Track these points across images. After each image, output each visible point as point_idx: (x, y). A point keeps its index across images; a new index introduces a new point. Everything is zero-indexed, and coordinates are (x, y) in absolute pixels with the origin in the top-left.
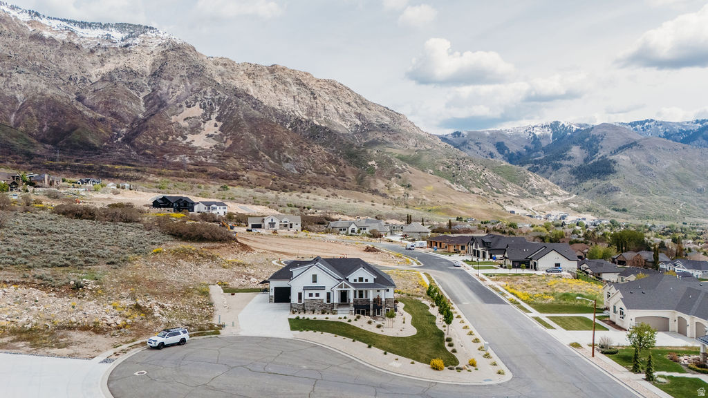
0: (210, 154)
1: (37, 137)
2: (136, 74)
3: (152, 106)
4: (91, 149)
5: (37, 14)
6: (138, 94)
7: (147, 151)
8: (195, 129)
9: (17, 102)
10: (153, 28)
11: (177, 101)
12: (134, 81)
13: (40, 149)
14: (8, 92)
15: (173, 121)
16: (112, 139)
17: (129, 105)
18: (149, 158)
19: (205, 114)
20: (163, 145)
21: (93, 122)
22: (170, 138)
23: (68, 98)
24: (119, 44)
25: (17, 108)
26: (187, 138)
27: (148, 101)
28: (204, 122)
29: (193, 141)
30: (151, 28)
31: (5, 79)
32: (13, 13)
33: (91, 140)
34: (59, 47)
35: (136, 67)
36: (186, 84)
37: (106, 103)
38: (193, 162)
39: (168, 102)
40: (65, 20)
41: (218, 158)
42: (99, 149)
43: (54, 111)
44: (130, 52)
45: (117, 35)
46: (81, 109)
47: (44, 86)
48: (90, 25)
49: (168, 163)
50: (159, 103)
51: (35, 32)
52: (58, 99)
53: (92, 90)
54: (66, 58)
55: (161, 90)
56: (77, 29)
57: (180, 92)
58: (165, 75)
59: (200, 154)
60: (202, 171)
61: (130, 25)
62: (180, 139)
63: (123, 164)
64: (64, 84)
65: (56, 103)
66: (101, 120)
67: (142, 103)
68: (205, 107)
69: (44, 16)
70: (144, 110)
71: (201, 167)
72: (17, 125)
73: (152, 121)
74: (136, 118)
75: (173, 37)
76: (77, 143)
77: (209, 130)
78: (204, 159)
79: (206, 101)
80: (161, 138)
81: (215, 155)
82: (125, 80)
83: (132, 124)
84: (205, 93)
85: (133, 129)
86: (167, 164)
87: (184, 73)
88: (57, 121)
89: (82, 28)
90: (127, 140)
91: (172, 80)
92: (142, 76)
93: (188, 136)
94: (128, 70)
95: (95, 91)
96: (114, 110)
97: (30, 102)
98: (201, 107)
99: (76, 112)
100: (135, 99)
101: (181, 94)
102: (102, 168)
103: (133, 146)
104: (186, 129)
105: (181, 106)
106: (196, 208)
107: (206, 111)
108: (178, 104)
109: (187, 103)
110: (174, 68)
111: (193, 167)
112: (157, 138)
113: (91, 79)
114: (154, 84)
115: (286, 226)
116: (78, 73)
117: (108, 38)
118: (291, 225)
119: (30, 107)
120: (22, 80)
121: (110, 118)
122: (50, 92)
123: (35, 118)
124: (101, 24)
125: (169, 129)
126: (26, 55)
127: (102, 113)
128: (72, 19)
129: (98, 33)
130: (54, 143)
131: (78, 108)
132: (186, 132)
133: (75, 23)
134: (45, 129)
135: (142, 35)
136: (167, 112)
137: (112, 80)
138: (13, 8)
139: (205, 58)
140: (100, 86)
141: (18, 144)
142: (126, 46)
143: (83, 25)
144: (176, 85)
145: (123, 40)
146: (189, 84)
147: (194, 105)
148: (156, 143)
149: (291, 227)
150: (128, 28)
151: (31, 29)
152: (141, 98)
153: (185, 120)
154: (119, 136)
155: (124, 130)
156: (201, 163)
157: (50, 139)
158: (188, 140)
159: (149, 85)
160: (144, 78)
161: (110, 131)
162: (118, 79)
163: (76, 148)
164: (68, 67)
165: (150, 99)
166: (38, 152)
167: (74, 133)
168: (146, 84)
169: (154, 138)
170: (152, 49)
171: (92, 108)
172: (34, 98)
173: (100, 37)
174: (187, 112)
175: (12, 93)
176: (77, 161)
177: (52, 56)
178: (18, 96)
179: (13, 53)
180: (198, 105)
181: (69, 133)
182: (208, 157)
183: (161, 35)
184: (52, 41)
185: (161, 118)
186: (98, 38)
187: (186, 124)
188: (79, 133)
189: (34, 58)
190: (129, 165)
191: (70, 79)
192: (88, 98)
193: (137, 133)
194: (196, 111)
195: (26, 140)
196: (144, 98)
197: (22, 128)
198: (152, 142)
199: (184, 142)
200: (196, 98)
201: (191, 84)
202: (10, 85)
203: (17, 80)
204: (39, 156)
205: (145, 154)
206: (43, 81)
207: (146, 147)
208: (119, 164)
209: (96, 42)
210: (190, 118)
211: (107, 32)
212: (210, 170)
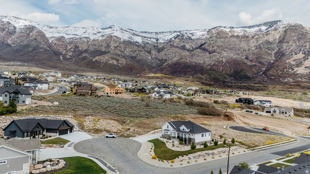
0: (304, 77)
1: (229, 75)
2: (271, 43)
3: (278, 57)
4: (248, 78)
5: (233, 28)
6: (272, 52)
7: (272, 77)
8: (299, 65)
9: (223, 62)
10: (280, 21)
11: (291, 52)
12: (270, 46)
13: (228, 80)
14: (220, 59)
15: (287, 62)
16: (258, 73)
17: (267, 57)
18: (272, 80)
19: (305, 57)
20: (281, 74)
21: (251, 67)
22: (285, 70)
23: (241, 58)
24: (264, 31)
25: (223, 64)
26: (294, 69)
27: (276, 54)
28: (304, 61)
29: (297, 71)
30: (279, 21)
31: (220, 54)
32: (225, 29)
33: (248, 74)
34: (240, 39)
35: (271, 40)
36: (296, 44)
37: (257, 58)
38: (294, 81)
39: (286, 54)
40: (243, 27)
41: (309, 78)
42: (251, 78)
43: (235, 64)
44: (269, 34)
45: (264, 28)
46: (246, 62)
47: (233, 55)
48: (253, 27)
49: (281, 82)
50: (281, 55)
51: (232, 34)
52: (237, 59)
53: (252, 53)
54: (242, 43)
55: (283, 48)
56: (247, 29)
57: (293, 48)
58: (285, 41)
59: (299, 77)
60: (298, 86)
61: (270, 22)
62: (291, 70)
63: (259, 84)
64: (241, 53)
65: (237, 61)
66: (255, 65)
67: (273, 56)
68: (305, 53)
69: (235, 28)
70: (274, 58)
71: (298, 84)
72: (222, 71)
73: (277, 63)
74: (270, 63)
75: (290, 22)
76: (243, 76)
77: (306, 64)
78: (300, 79)
79: (306, 50)
80: (281, 71)
81: (307, 77)
82: (266, 47)
83: (268, 66)
84: (305, 46)
85: (268, 68)
86: (279, 83)
87: (295, 38)
88: (236, 68)
89: (249, 28)
90: (264, 73)
91: (288, 43)
92: (274, 44)
93: (295, 68)
94: (268, 42)
95: (253, 53)
96: (260, 61)
97: (227, 62)
98: (303, 54)
99: (244, 63)
100: (270, 55)
101: (293, 49)
102: (249, 86)
103: (266, 75)
104: (294, 65)
105: (292, 55)
106: (256, 103)
107: (306, 55)
108: (290, 54)
109: (295, 52)
110: (290, 37)
111: (293, 84)
112: (279, 71)
113: (252, 49)
114: (280, 46)
115: (283, 113)
116: (247, 47)
117: (260, 30)
118: (286, 112)
119: (227, 64)
120: (225, 54)
121: (258, 64)
122: (234, 57)
123: (229, 68)
124: (257, 25)
125: (285, 66)
126: (228, 44)
127: (255, 63)
128: (246, 26)
129: (257, 29)
130: (234, 77)
131: (245, 62)
132: (294, 67)
133: (247, 27)
134: (232, 72)
135: (275, 25)
136: (284, 58)
137: (260, 48)
138: (225, 27)
139: (308, 28)
140: (255, 51)
141: (221, 78)
142: (267, 32)
143: (250, 27)
144: (291, 45)
145: (266, 30)
146: (297, 43)
147: (299, 53)
148: (278, 73)
149: (286, 113)
150: (269, 24)
151: (230, 34)
152: (273, 54)
153: (294, 61)
154: (261, 72)
155: (264, 69)
156: (299, 81)
157: (233, 75)
158: (294, 71)
159: (277, 47)
160: (275, 44)
161: (258, 70)
162: (263, 47)
163: (242, 78)
164: (243, 46)
165: (277, 53)
166: (228, 81)
167: (242, 72)
168: (276, 47)
169: (277, 71)
170: (280, 30)
171: (251, 61)
172: (229, 60)
173: (256, 30)
174: (295, 57)
175: (221, 59)
176: (241, 83)
177: (238, 43)
178: (223, 60)
179: (223, 44)
180: (301, 53)
181: (240, 72)
182: (303, 78)
183: (284, 23)
184: (238, 36)
185: (281, 61)
186: (256, 31)
187: (294, 63)
188: (244, 72)
189: (231, 45)
190: (262, 84)
191: (244, 50)
192: (250, 57)
193: (269, 69)
194: (301, 56)
195: (224, 76)
196: (274, 53)
197: (224, 72)
198: (276, 73)
199: (293, 72)
200: (300, 49)
201: (299, 43)
202: (221, 57)
203: (223, 54)
204: (227, 82)
205: (271, 79)
206: (232, 53)
207: (272, 75)
208: (257, 84)
209: (255, 33)
210: (297, 59)
211: (259, 28)
212: (302, 85)
